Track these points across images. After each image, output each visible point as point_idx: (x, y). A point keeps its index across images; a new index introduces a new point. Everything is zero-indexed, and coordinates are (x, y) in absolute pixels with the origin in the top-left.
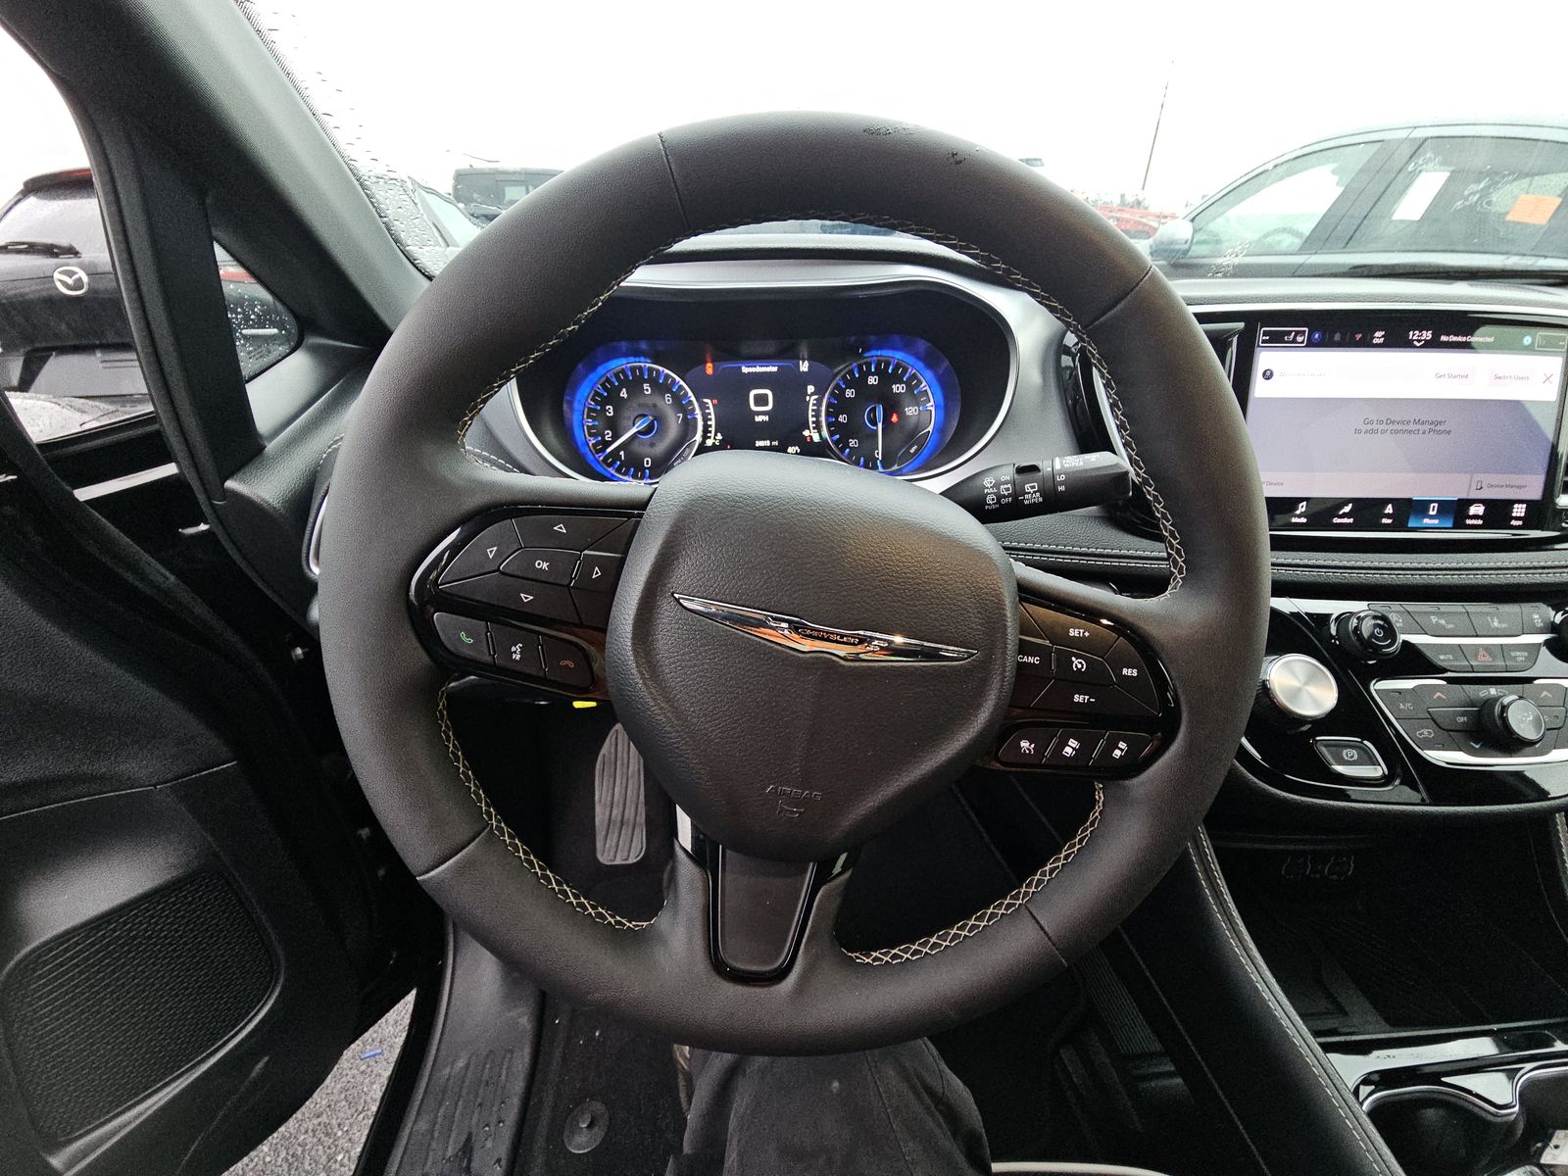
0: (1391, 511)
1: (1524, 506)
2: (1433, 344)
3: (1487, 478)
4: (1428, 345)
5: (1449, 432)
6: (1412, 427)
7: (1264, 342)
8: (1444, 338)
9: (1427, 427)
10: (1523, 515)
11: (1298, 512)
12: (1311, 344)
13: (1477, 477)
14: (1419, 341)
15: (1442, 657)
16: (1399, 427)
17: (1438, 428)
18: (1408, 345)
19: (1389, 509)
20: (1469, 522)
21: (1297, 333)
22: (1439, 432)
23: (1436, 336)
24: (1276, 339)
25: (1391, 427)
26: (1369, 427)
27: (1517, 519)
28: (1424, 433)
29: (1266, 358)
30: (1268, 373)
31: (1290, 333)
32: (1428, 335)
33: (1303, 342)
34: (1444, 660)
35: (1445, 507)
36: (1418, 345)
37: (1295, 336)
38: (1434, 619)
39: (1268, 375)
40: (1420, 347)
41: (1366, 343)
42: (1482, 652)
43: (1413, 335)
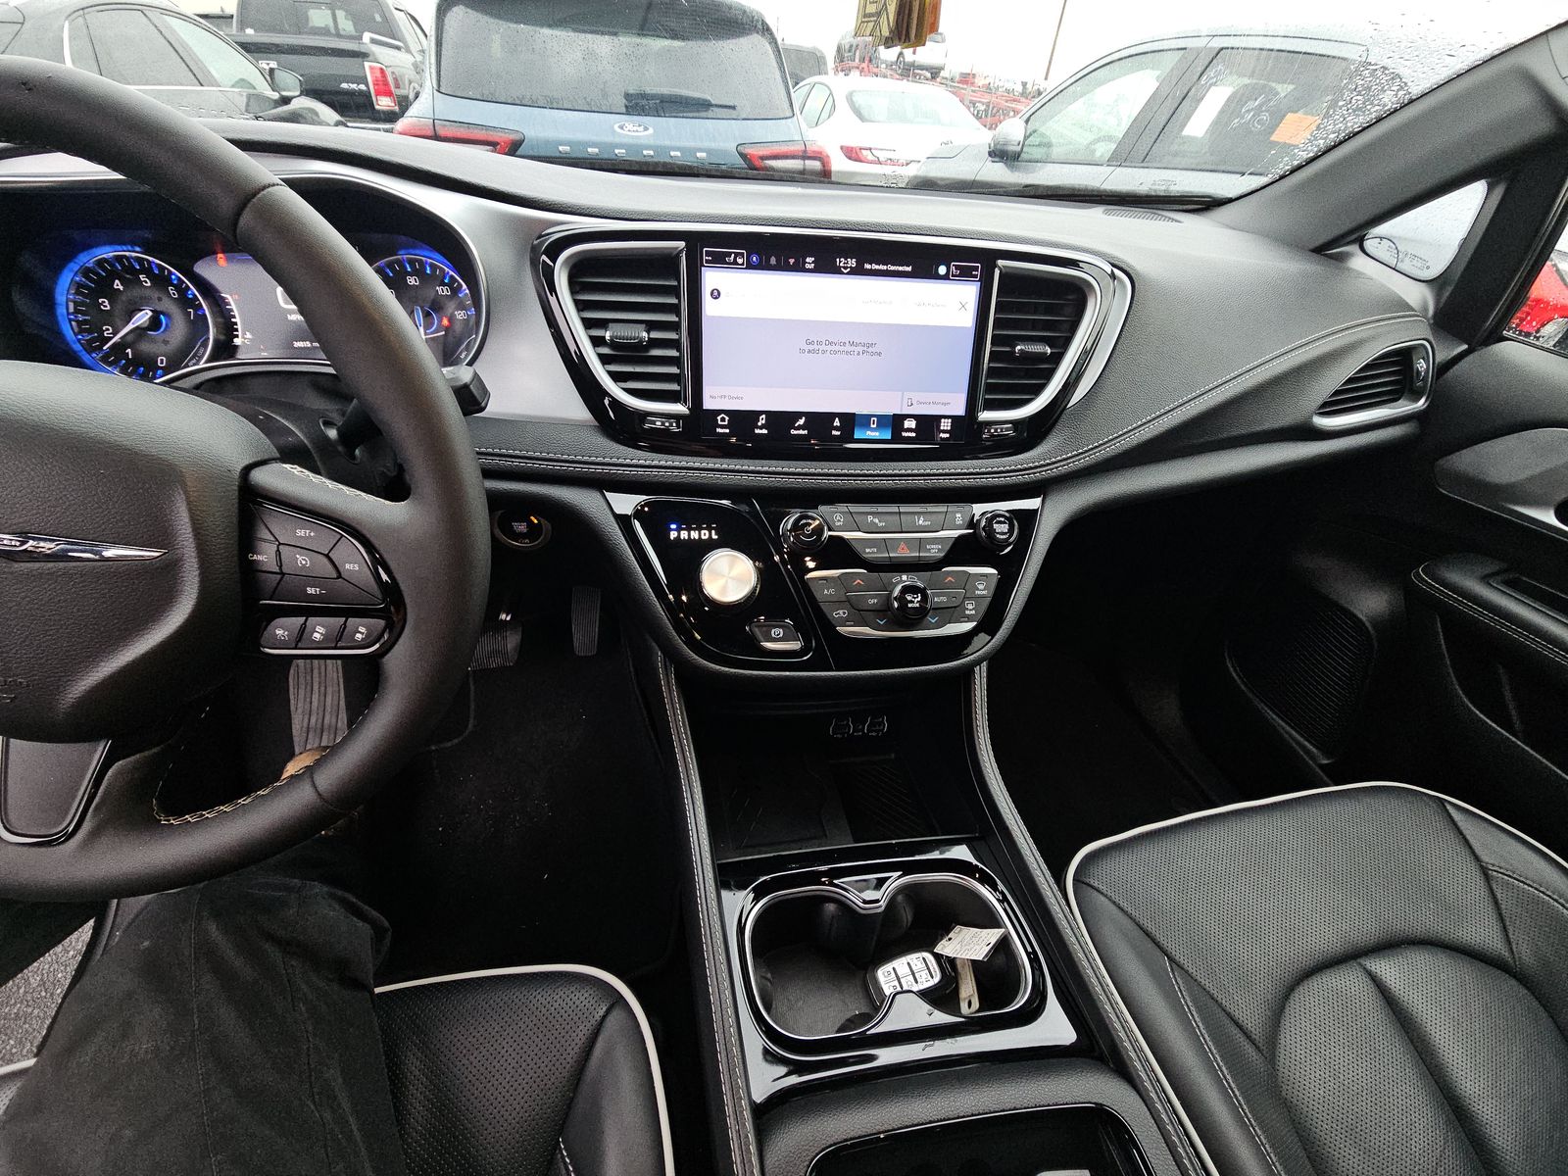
0: (838, 424)
1: (950, 420)
2: (858, 271)
3: (916, 396)
4: (854, 272)
5: (880, 354)
6: (848, 348)
7: (707, 261)
8: (867, 266)
9: (860, 349)
10: (949, 428)
11: (759, 424)
12: (750, 266)
13: (907, 395)
14: (847, 268)
15: (867, 550)
16: (837, 348)
17: (870, 350)
18: (837, 271)
19: (837, 423)
20: (904, 434)
21: (737, 255)
22: (872, 354)
23: (860, 264)
24: (719, 260)
25: (829, 348)
26: (811, 347)
27: (945, 432)
28: (859, 354)
29: (711, 278)
30: (716, 293)
31: (729, 254)
32: (852, 263)
33: (743, 264)
34: (869, 553)
35: (883, 421)
36: (845, 271)
37: (735, 259)
38: (870, 518)
39: (716, 294)
40: (848, 274)
41: (799, 268)
42: (902, 545)
43: (841, 262)
